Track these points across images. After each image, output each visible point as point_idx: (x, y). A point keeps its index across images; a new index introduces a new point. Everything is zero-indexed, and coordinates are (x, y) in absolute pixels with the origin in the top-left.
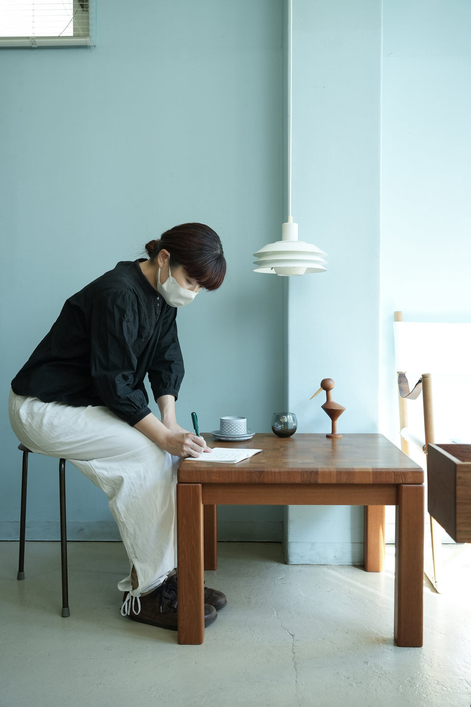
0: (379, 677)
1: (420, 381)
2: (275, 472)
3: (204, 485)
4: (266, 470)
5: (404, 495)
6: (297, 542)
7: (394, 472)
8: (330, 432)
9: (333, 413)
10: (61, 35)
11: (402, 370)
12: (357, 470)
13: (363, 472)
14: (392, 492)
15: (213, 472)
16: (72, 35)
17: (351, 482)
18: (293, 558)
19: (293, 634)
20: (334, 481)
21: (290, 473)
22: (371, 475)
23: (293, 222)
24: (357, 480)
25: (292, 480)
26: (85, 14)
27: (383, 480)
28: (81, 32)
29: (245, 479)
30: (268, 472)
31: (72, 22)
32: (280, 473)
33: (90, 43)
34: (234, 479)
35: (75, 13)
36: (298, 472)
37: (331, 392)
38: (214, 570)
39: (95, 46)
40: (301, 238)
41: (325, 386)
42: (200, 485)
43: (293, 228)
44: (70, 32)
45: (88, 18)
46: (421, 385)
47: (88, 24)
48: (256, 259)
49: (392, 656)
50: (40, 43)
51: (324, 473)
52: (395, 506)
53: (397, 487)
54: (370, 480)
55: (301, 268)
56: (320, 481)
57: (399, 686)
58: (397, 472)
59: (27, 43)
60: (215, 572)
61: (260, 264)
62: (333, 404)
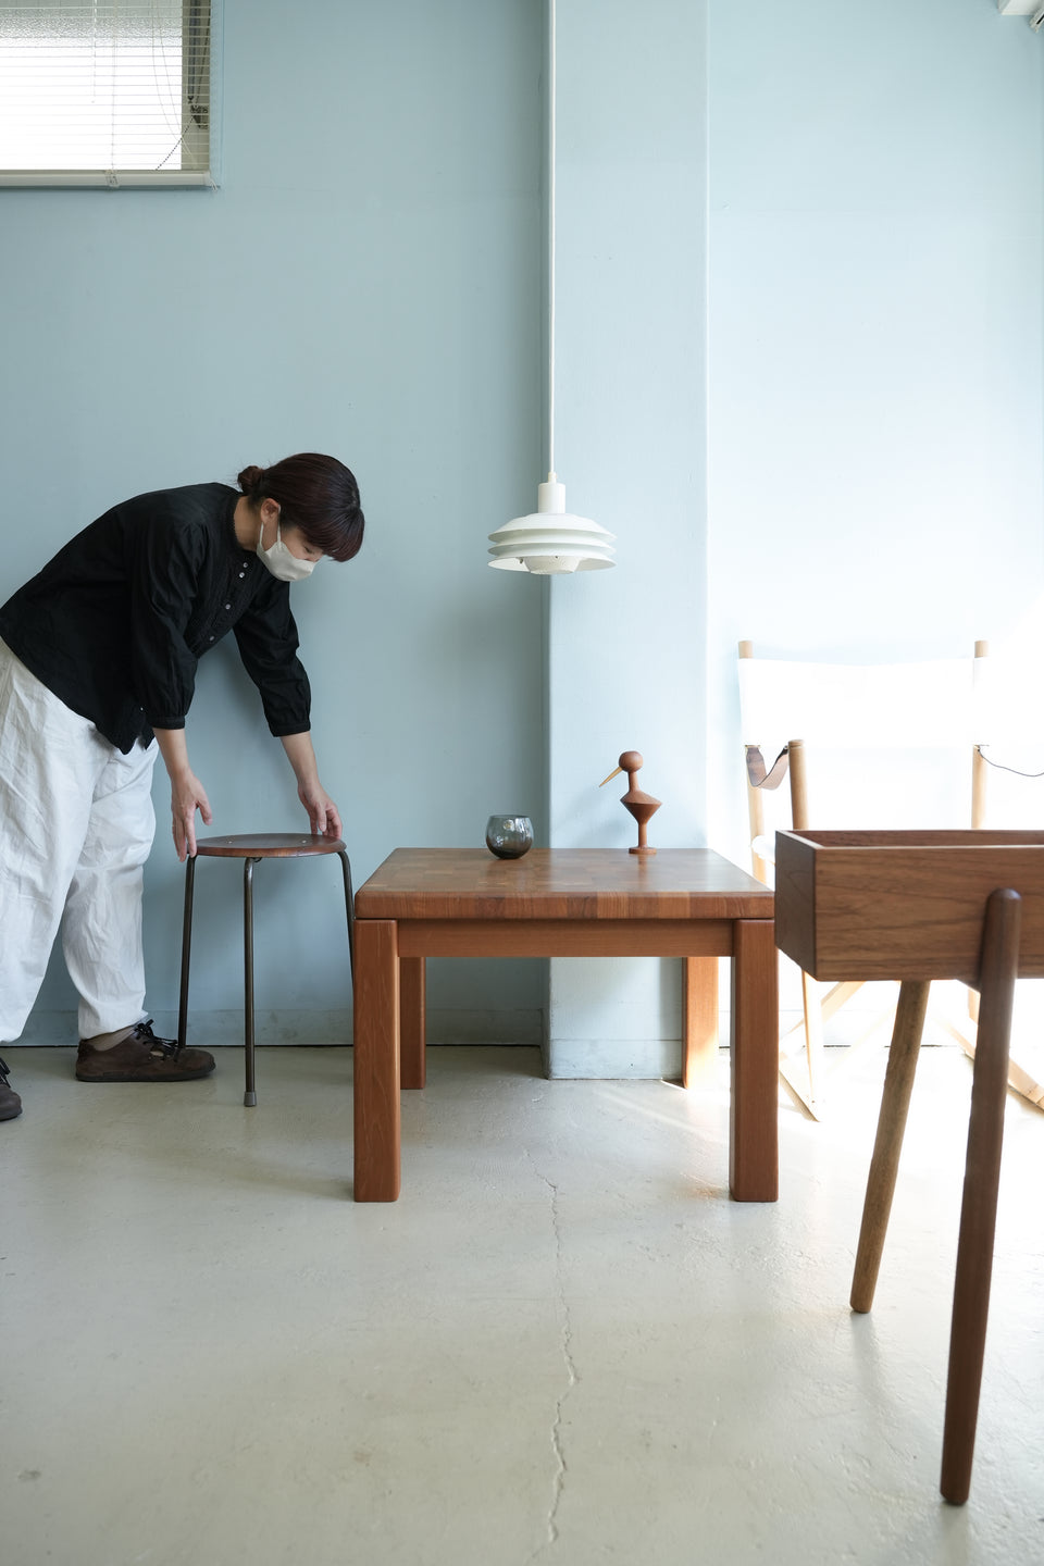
0: (700, 1247)
1: (784, 752)
2: (523, 900)
3: (400, 922)
4: (507, 895)
5: (744, 937)
6: (565, 1040)
7: (727, 899)
8: (635, 844)
9: (640, 810)
10: (161, 168)
11: (754, 743)
12: (665, 896)
13: (673, 899)
14: (723, 934)
15: (416, 900)
16: (179, 167)
17: (653, 916)
18: (559, 1067)
19: (555, 1184)
20: (625, 915)
21: (549, 901)
22: (688, 903)
23: (557, 481)
24: (663, 913)
25: (552, 914)
26: (202, 133)
27: (708, 912)
28: (195, 164)
29: (471, 912)
30: (510, 899)
31: (180, 146)
32: (531, 900)
33: (210, 182)
34: (452, 912)
35: (185, 130)
36: (563, 899)
37: (638, 775)
38: (419, 1088)
39: (219, 187)
40: (569, 509)
41: (627, 764)
42: (393, 921)
43: (556, 491)
44: (175, 163)
45: (207, 139)
46: (786, 758)
47: (207, 149)
48: (493, 545)
49: (726, 1214)
50: (123, 180)
51: (607, 901)
52: (729, 958)
53: (733, 924)
54: (686, 912)
55: (571, 559)
56: (601, 914)
57: (734, 1260)
58: (732, 898)
59: (102, 181)
60: (421, 1093)
61: (497, 552)
62: (640, 795)
